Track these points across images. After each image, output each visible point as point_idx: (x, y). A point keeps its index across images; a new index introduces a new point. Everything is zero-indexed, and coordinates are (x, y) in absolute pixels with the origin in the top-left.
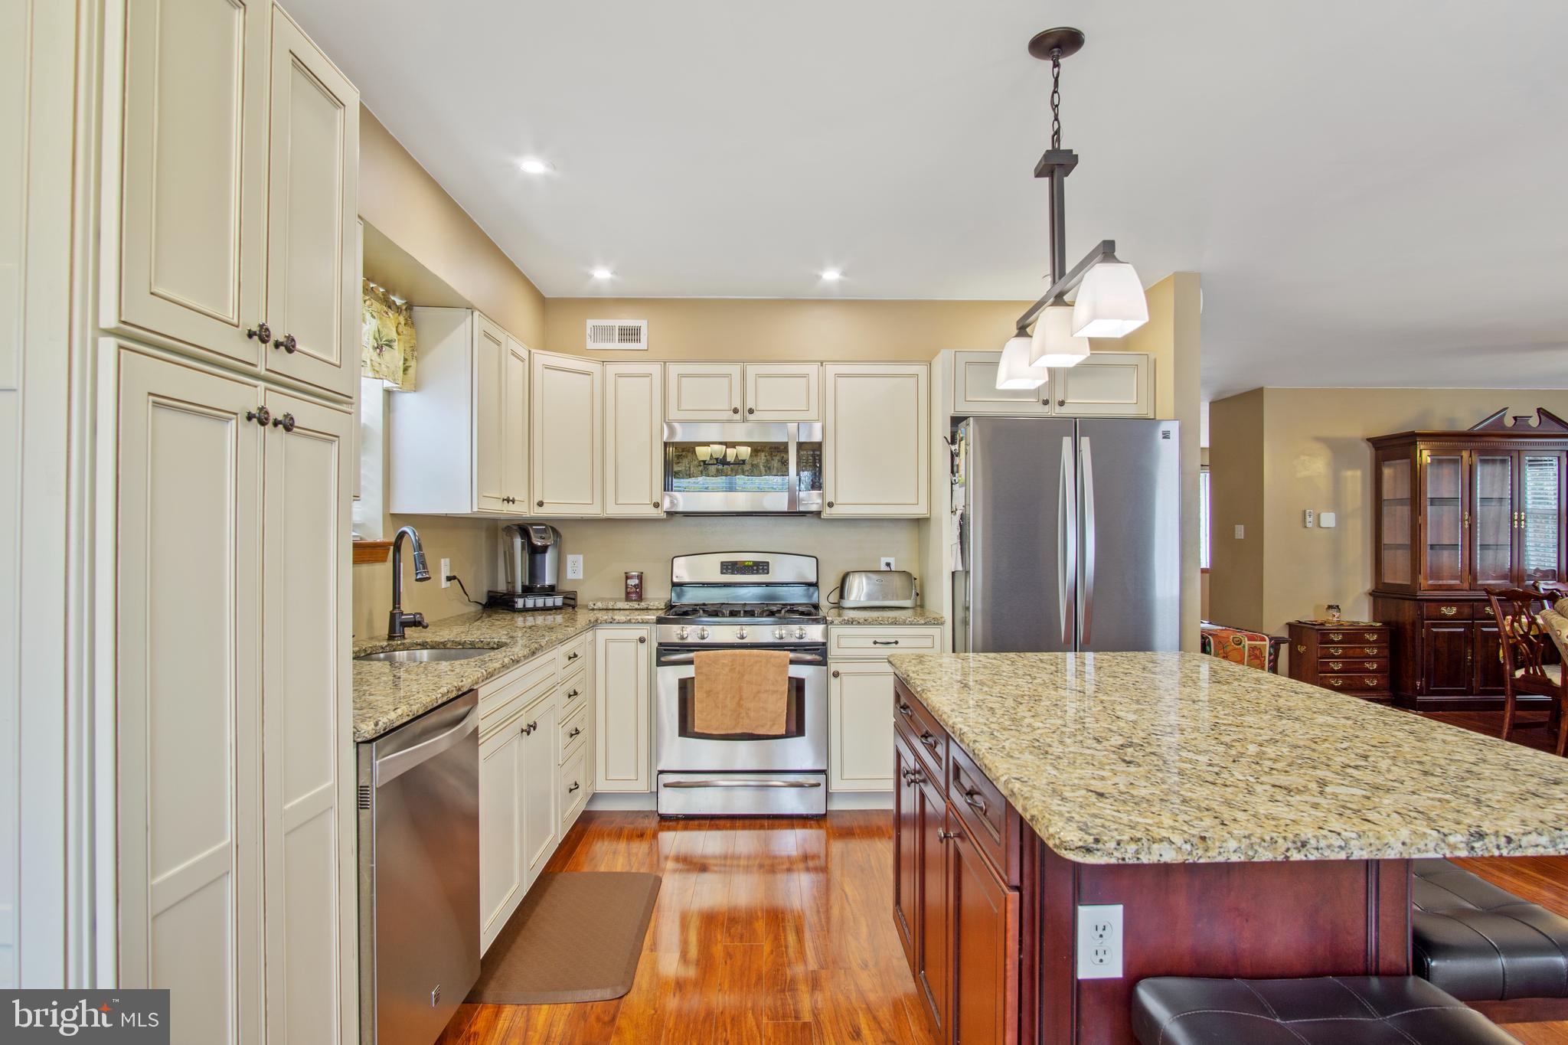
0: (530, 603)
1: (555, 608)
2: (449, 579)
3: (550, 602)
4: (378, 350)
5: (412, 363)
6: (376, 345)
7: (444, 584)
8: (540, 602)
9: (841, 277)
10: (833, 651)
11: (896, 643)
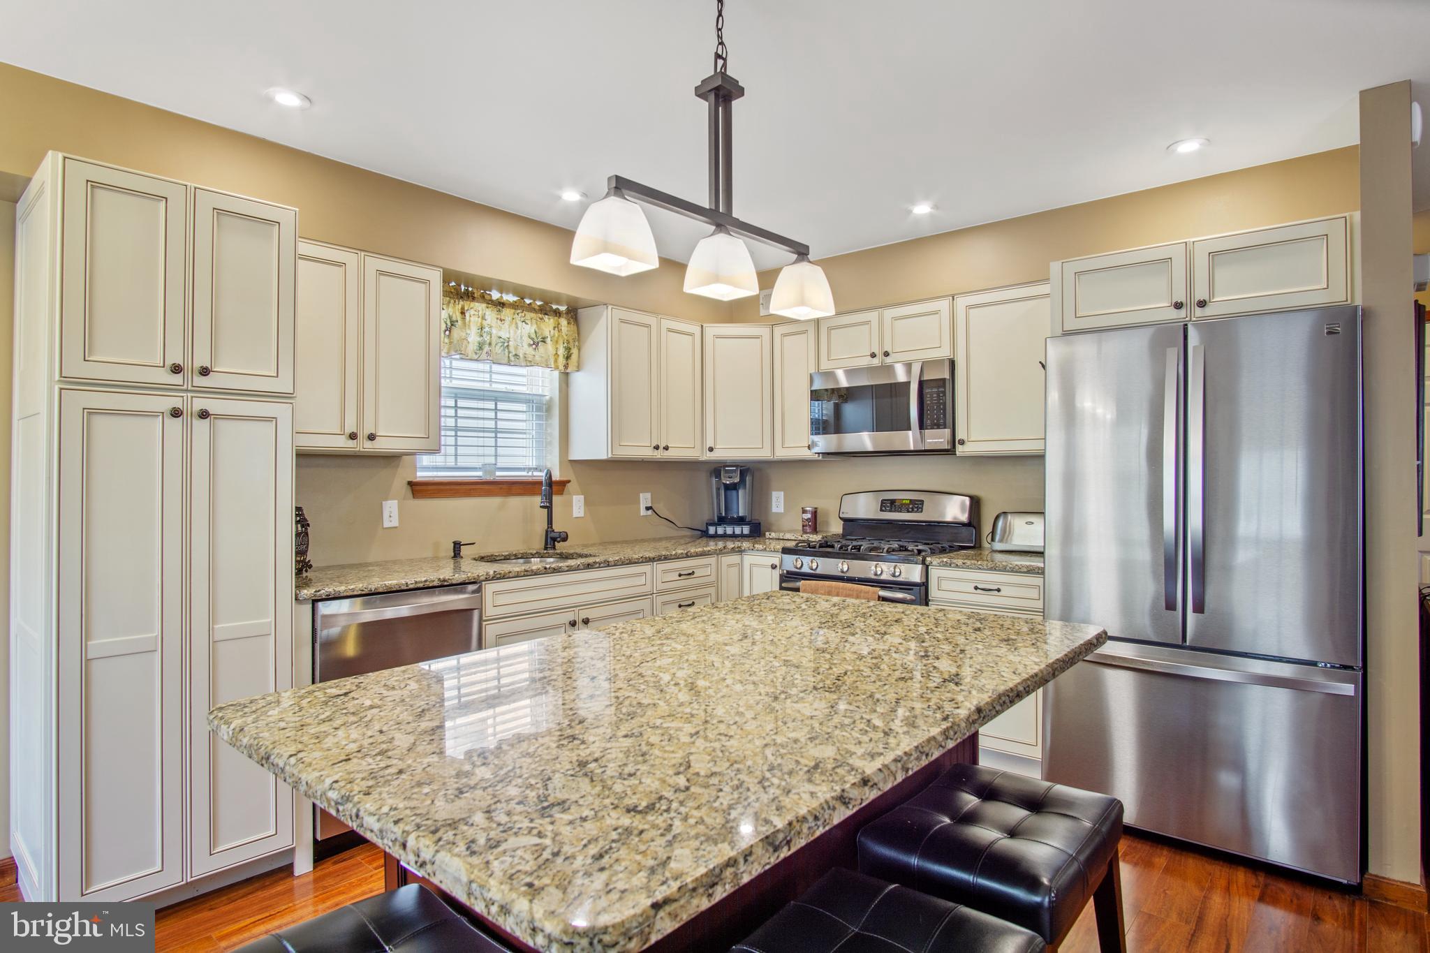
0: (720, 531)
1: (742, 536)
2: (648, 508)
3: (738, 530)
4: (534, 346)
5: (575, 351)
6: (532, 342)
7: (643, 512)
8: (729, 530)
9: (932, 210)
10: (934, 592)
11: (999, 590)
